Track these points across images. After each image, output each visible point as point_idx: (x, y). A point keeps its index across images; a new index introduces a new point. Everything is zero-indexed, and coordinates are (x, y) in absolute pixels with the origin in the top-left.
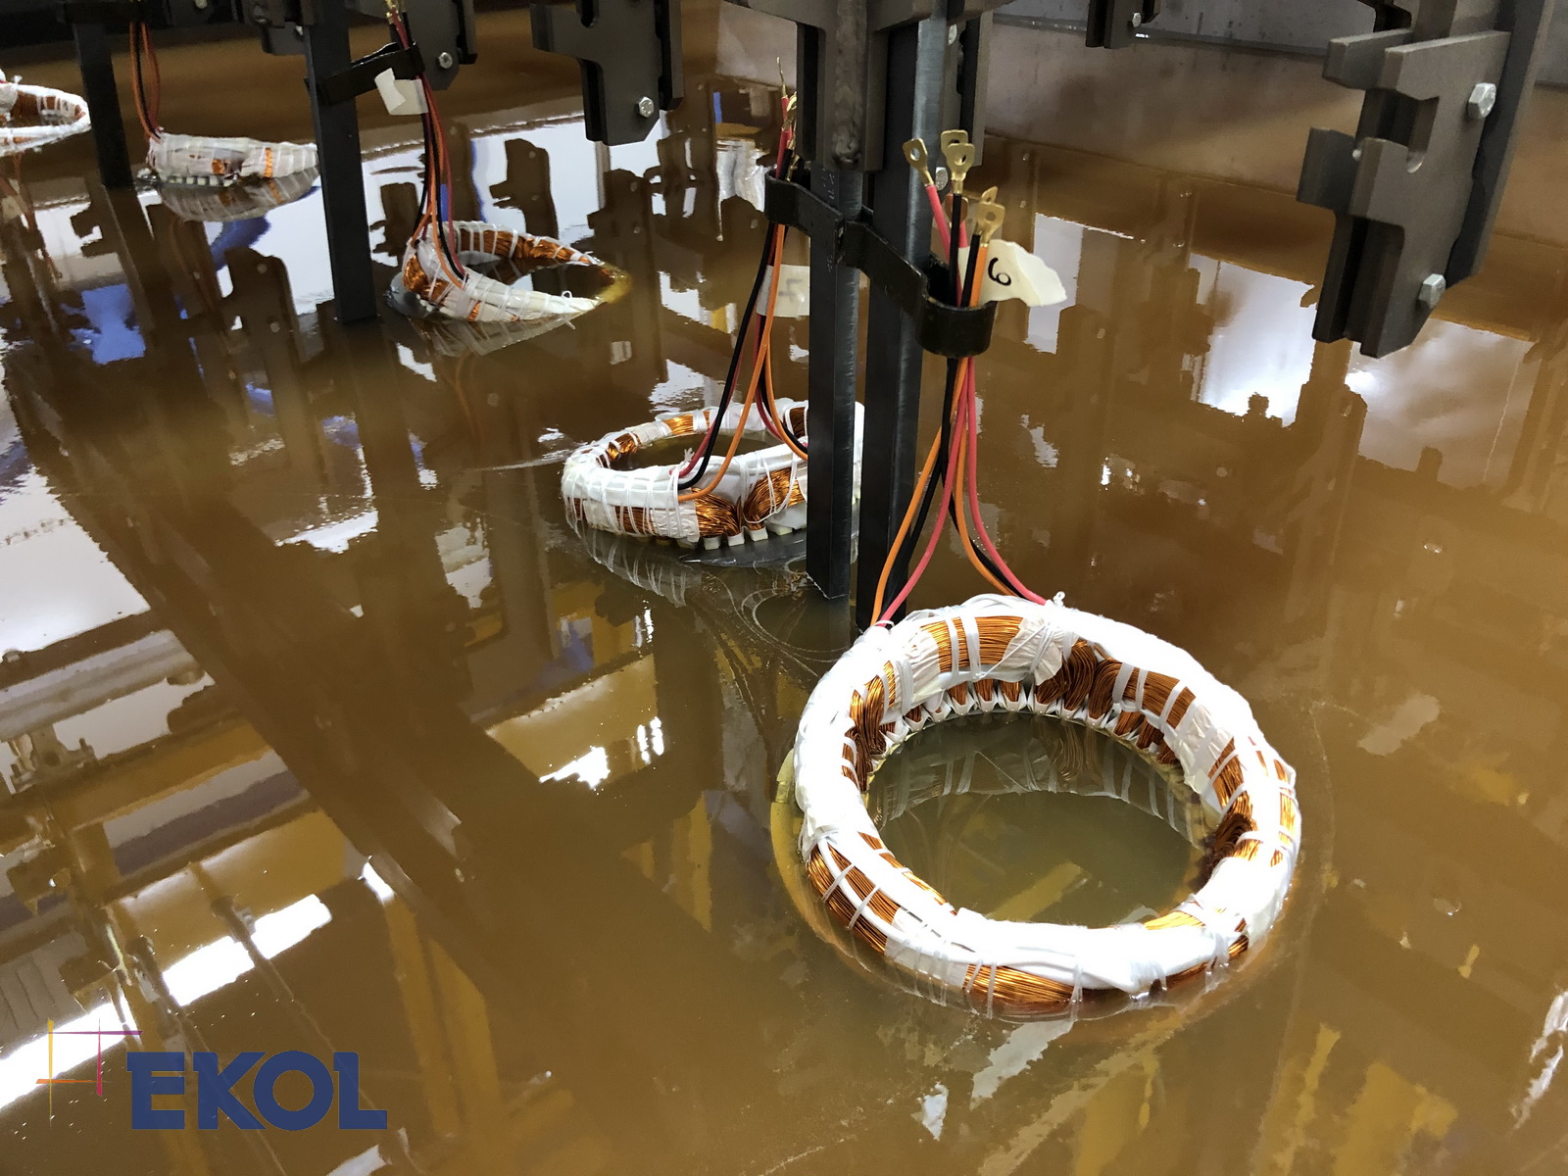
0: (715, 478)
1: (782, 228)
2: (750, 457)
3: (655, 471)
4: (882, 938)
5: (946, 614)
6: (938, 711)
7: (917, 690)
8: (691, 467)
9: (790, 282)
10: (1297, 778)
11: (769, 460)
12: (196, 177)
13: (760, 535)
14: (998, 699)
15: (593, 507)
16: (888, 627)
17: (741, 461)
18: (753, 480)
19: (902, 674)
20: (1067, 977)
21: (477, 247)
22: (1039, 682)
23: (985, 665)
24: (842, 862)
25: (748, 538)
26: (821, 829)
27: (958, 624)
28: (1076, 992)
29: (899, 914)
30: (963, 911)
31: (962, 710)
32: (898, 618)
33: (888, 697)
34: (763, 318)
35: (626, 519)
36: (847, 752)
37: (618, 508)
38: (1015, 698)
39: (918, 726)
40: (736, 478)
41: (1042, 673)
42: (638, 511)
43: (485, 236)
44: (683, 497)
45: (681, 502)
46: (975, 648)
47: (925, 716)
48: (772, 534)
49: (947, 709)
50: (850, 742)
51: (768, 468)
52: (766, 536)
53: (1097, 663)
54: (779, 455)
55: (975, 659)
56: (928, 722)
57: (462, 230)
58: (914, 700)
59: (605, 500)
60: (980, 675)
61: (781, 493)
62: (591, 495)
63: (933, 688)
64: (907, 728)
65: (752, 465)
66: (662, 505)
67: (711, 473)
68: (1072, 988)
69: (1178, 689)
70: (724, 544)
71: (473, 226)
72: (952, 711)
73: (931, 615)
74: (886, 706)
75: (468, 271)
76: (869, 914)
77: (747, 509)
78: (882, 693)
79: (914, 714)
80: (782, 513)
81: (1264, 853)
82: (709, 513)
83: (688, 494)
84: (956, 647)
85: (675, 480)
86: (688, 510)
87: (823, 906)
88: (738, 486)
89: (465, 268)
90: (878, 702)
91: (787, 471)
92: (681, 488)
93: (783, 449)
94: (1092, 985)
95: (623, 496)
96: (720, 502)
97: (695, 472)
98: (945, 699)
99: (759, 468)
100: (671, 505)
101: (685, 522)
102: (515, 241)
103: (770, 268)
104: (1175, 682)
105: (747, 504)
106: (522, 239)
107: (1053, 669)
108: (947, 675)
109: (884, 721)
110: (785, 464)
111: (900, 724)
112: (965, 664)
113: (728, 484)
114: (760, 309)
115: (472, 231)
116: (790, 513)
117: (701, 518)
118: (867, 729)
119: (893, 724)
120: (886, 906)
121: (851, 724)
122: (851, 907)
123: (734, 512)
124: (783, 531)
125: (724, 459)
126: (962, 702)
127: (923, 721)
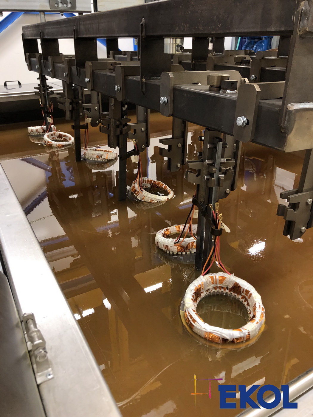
0: (181, 242)
1: (195, 205)
2: (188, 239)
3: (171, 239)
4: (193, 326)
5: (214, 275)
6: (212, 291)
7: (207, 287)
8: (177, 240)
9: (196, 212)
10: (265, 311)
11: (191, 240)
12: (93, 158)
13: (188, 253)
14: (222, 290)
15: (160, 244)
16: (204, 276)
17: (186, 240)
18: (188, 243)
19: (205, 284)
20: (219, 336)
21: (145, 183)
22: (229, 288)
23: (220, 284)
24: (189, 313)
25: (186, 253)
26: (187, 308)
27: (215, 276)
28: (221, 339)
29: (196, 322)
30: (206, 323)
31: (216, 291)
32: (205, 274)
33: (202, 288)
34: (191, 218)
35: (165, 247)
36: (193, 296)
37: (164, 245)
38: (225, 290)
39: (208, 293)
40: (185, 242)
41: (229, 287)
42: (167, 246)
43: (147, 181)
44: (175, 245)
45: (175, 246)
46: (218, 281)
47: (209, 291)
48: (191, 253)
49: (213, 290)
50: (194, 295)
51: (190, 241)
52: (189, 253)
53: (238, 286)
54: (192, 239)
55: (218, 283)
56: (210, 292)
57: (143, 180)
58: (207, 288)
59: (162, 243)
60: (219, 286)
61: (193, 246)
62: (160, 242)
63: (211, 287)
64: (206, 293)
65: (188, 240)
66: (171, 246)
67: (180, 241)
68: (220, 337)
69: (250, 293)
70: (182, 253)
71: (145, 179)
72: (214, 291)
73: (211, 275)
74: (202, 289)
75: (143, 190)
76: (192, 322)
77: (186, 248)
78: (201, 287)
79: (207, 291)
80: (192, 249)
81: (256, 322)
82: (179, 248)
83: (176, 244)
84: (215, 281)
85: (174, 242)
86: (175, 247)
87: (186, 320)
88: (185, 244)
89: (143, 189)
90: (200, 288)
91: (194, 242)
92: (175, 243)
93: (193, 238)
94: (223, 338)
95: (165, 243)
96: (182, 247)
97: (178, 241)
98: (213, 289)
99: (189, 241)
100: (173, 246)
101: (175, 249)
102: (153, 181)
103: (192, 210)
104: (250, 291)
105: (186, 247)
106: (154, 181)
107: (231, 286)
108: (213, 285)
109: (201, 291)
110: (194, 241)
111: (204, 292)
112: (217, 284)
113: (183, 243)
114: (190, 216)
115: (145, 180)
116: (194, 249)
117: (178, 249)
118: (197, 293)
119: (203, 292)
120: (194, 321)
121: (194, 291)
122: (189, 320)
123: (184, 248)
124: (192, 252)
125: (183, 239)
126: (216, 290)
127: (209, 292)
